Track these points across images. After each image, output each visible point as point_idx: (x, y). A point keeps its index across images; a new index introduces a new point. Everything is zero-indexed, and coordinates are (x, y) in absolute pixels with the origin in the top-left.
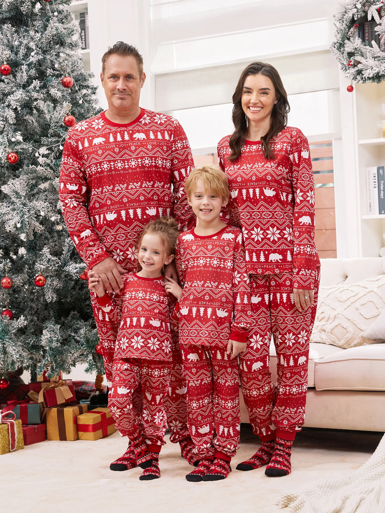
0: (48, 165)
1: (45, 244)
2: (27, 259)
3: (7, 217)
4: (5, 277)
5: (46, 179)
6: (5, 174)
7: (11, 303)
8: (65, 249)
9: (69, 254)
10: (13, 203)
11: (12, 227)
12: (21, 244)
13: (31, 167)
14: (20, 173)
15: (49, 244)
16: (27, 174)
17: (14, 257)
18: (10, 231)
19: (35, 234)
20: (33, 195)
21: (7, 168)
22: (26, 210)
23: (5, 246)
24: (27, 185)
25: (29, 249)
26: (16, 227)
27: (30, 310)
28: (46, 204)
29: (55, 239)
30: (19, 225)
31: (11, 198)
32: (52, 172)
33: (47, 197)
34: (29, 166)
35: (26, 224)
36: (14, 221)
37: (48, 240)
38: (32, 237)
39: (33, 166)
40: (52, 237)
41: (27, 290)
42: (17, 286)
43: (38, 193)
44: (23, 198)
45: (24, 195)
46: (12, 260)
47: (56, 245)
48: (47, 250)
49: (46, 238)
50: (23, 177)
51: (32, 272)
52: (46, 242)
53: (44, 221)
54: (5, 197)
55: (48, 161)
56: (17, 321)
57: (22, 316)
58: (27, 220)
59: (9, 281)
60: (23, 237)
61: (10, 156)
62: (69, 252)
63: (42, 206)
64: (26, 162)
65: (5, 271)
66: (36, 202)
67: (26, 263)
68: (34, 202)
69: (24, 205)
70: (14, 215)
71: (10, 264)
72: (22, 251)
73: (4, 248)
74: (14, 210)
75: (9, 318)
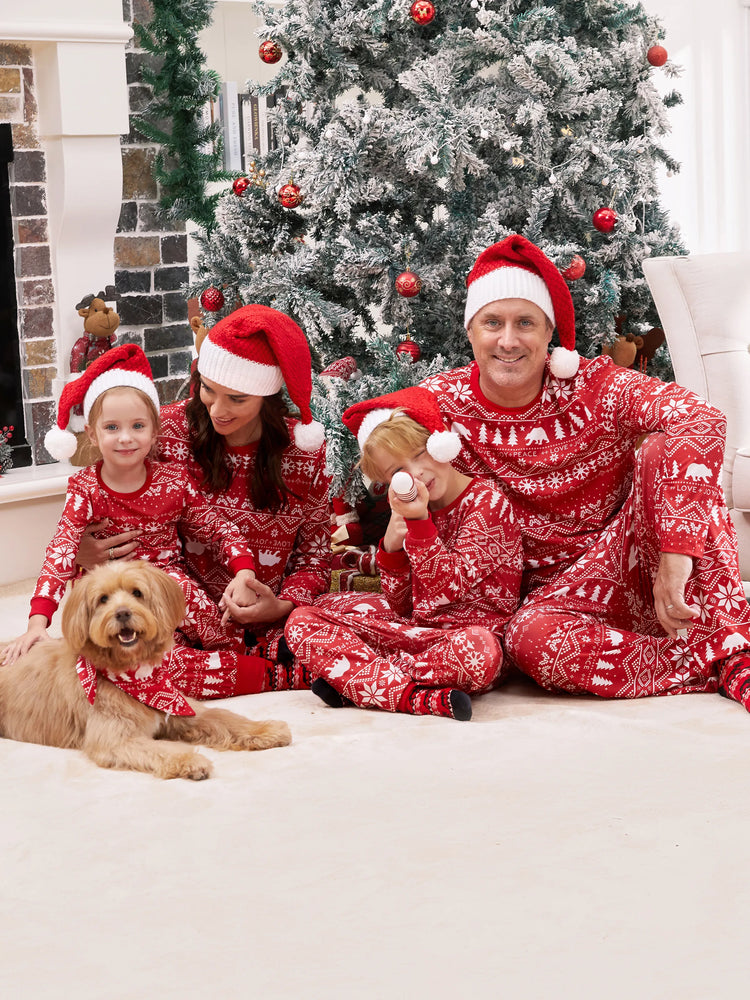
0: (499, 27)
1: (489, 200)
2: (451, 232)
3: (409, 142)
4: (403, 271)
5: (493, 57)
6: (405, 46)
7: (417, 323)
8: (533, 212)
9: (540, 223)
10: (422, 110)
11: (419, 163)
12: (440, 197)
13: (461, 31)
14: (438, 43)
15: (498, 200)
16: (453, 47)
17: (424, 226)
18: (416, 172)
19: (468, 179)
20: (466, 93)
21: (411, 32)
22: (450, 127)
23: (405, 203)
24: (453, 71)
25: (457, 209)
26: (428, 163)
27: (455, 339)
28: (494, 111)
29: (511, 188)
30: (434, 160)
31: (418, 100)
32: (507, 42)
33: (495, 96)
34: (457, 30)
35: (449, 157)
36: (425, 152)
37: (496, 190)
38: (462, 186)
39: (466, 29)
40: (505, 185)
41: (449, 297)
42: (430, 291)
43: (475, 89)
44: (443, 99)
45: (446, 92)
46: (420, 236)
47: (512, 202)
48: (494, 215)
49: (492, 187)
50: (446, 54)
51: (461, 259)
52: (491, 194)
53: (487, 150)
54: (407, 98)
55: (499, 19)
56: (428, 365)
57: (439, 355)
58: (452, 147)
59: (413, 280)
60: (442, 183)
61: (417, 6)
62: (540, 218)
63: (483, 119)
64: (450, 19)
65: (405, 259)
66: (472, 110)
67: (449, 241)
68: (467, 107)
69: (447, 114)
70: (425, 136)
71: (415, 244)
72: (441, 213)
73: (403, 206)
74: (425, 125)
75: (411, 360)
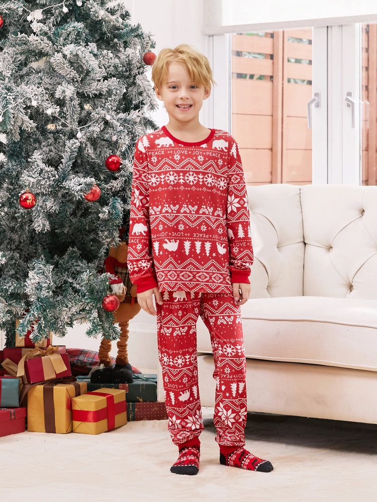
0: (46, 34)
1: (36, 149)
2: (9, 169)
5: (41, 54)
8: (66, 156)
9: (71, 163)
13: (20, 35)
14: (4, 44)
16: (14, 46)
19: (22, 132)
20: (22, 77)
22: (11, 97)
24: (13, 62)
25: (12, 155)
27: (8, 243)
28: (40, 89)
29: (50, 142)
32: (51, 44)
33: (41, 79)
34: (17, 35)
35: (9, 117)
37: (40, 143)
38: (17, 138)
39: (23, 34)
40: (46, 139)
41: (6, 213)
43: (28, 74)
44: (7, 80)
45: (9, 75)
47: (51, 151)
48: (39, 157)
49: (37, 141)
50: (9, 50)
51: (15, 189)
52: (37, 145)
53: (36, 114)
55: (46, 28)
58: (12, 111)
60: (3, 137)
62: (70, 160)
63: (34, 93)
64: (12, 29)
66: (26, 87)
67: (7, 175)
68: (23, 86)
69: (9, 89)
72: (1, 158)
